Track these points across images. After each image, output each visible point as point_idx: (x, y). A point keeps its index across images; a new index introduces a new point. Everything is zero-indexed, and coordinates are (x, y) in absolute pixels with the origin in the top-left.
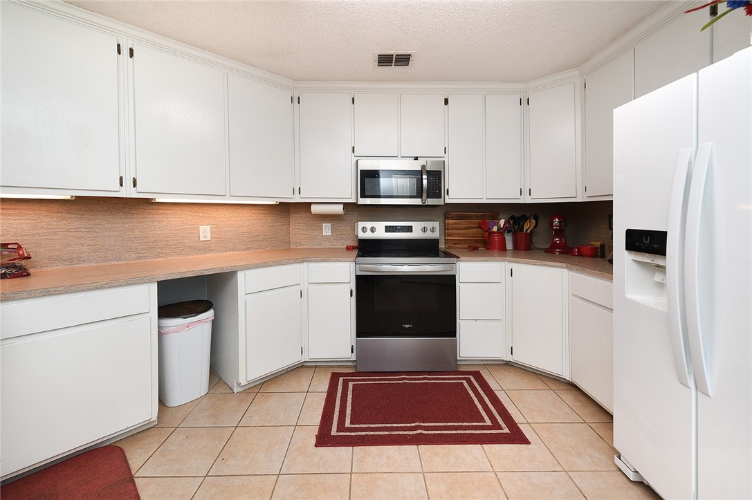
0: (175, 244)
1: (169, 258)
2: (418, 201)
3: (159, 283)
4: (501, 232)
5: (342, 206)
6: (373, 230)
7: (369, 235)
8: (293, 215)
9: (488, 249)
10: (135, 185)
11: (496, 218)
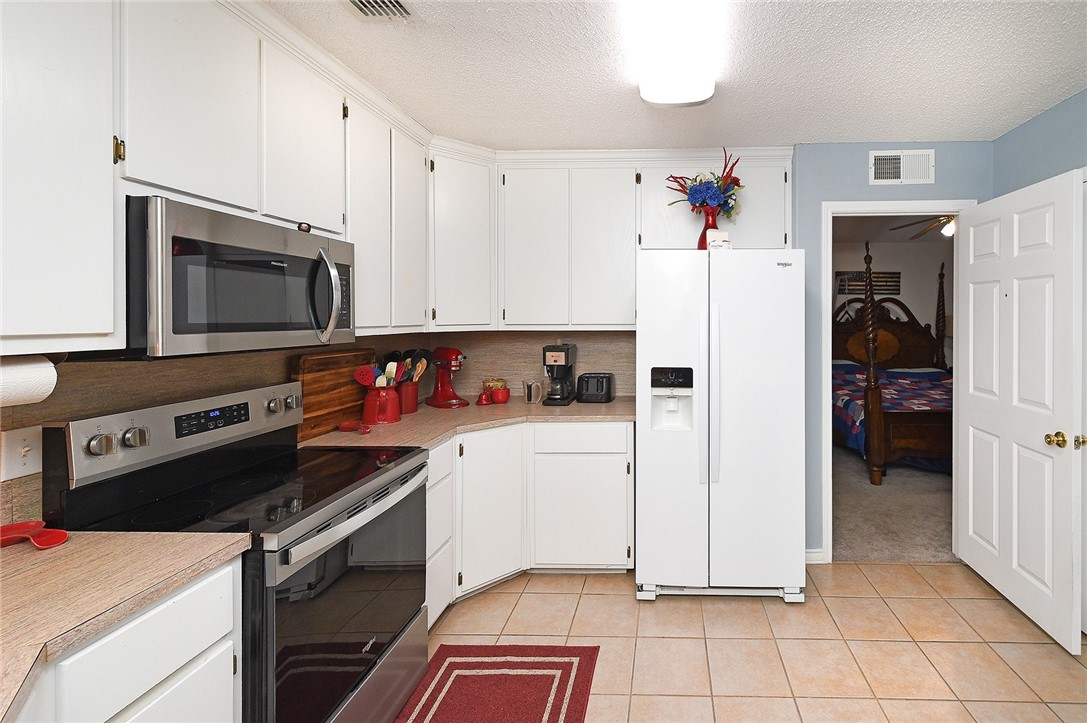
11: (370, 360)
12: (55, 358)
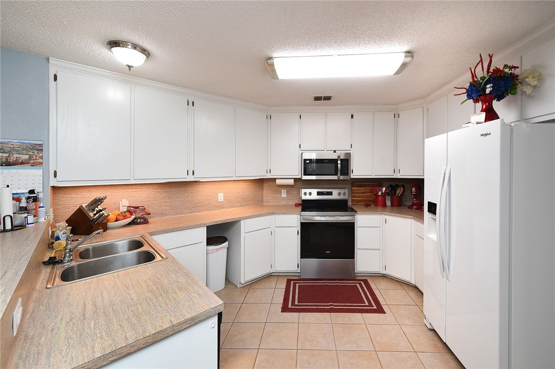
0: (206, 204)
1: (204, 212)
2: (335, 177)
3: (208, 227)
4: (384, 195)
5: (293, 180)
6: (310, 194)
7: (308, 197)
8: (266, 184)
9: (376, 206)
10: (193, 174)
11: (381, 186)
12: (294, 179)
